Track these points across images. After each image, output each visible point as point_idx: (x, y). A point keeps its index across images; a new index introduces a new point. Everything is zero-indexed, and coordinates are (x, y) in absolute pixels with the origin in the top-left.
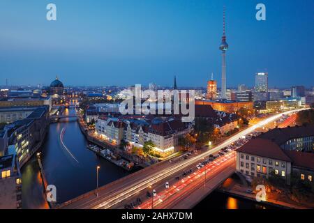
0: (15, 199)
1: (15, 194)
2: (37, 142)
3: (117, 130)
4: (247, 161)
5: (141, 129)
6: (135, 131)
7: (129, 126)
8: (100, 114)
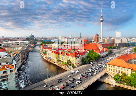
0: (15, 81)
1: (15, 79)
2: (24, 59)
3: (56, 55)
4: (112, 68)
5: (66, 54)
6: (63, 55)
7: (61, 53)
8: (49, 48)
